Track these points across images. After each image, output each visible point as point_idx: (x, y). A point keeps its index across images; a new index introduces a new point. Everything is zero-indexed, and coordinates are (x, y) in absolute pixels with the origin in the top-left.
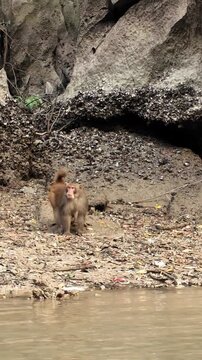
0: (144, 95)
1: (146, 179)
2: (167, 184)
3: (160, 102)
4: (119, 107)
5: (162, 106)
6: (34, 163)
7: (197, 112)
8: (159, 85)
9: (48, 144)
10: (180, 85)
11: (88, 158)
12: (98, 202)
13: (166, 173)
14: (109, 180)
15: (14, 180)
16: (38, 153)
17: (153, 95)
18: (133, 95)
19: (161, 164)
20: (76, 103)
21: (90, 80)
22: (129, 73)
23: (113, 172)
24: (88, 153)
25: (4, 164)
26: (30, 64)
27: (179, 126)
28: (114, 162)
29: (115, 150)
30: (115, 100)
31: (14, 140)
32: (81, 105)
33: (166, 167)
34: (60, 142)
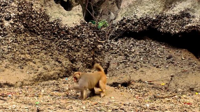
0: (160, 18)
1: (158, 67)
2: (170, 70)
3: (169, 22)
4: (146, 25)
5: (171, 25)
6: (96, 58)
7: (190, 27)
8: (169, 12)
9: (104, 47)
10: (181, 12)
11: (126, 55)
12: (123, 81)
13: (170, 64)
14: (135, 68)
15: (82, 68)
16: (98, 53)
17: (165, 18)
18: (154, 18)
19: (168, 58)
20: (121, 24)
21: (129, 10)
22: (152, 6)
23: (139, 63)
24: (126, 53)
25: (77, 59)
26: (102, 3)
27: (180, 36)
28: (140, 58)
29: (142, 50)
30: (143, 21)
31: (84, 45)
32: (124, 24)
33: (171, 60)
34: (111, 46)
